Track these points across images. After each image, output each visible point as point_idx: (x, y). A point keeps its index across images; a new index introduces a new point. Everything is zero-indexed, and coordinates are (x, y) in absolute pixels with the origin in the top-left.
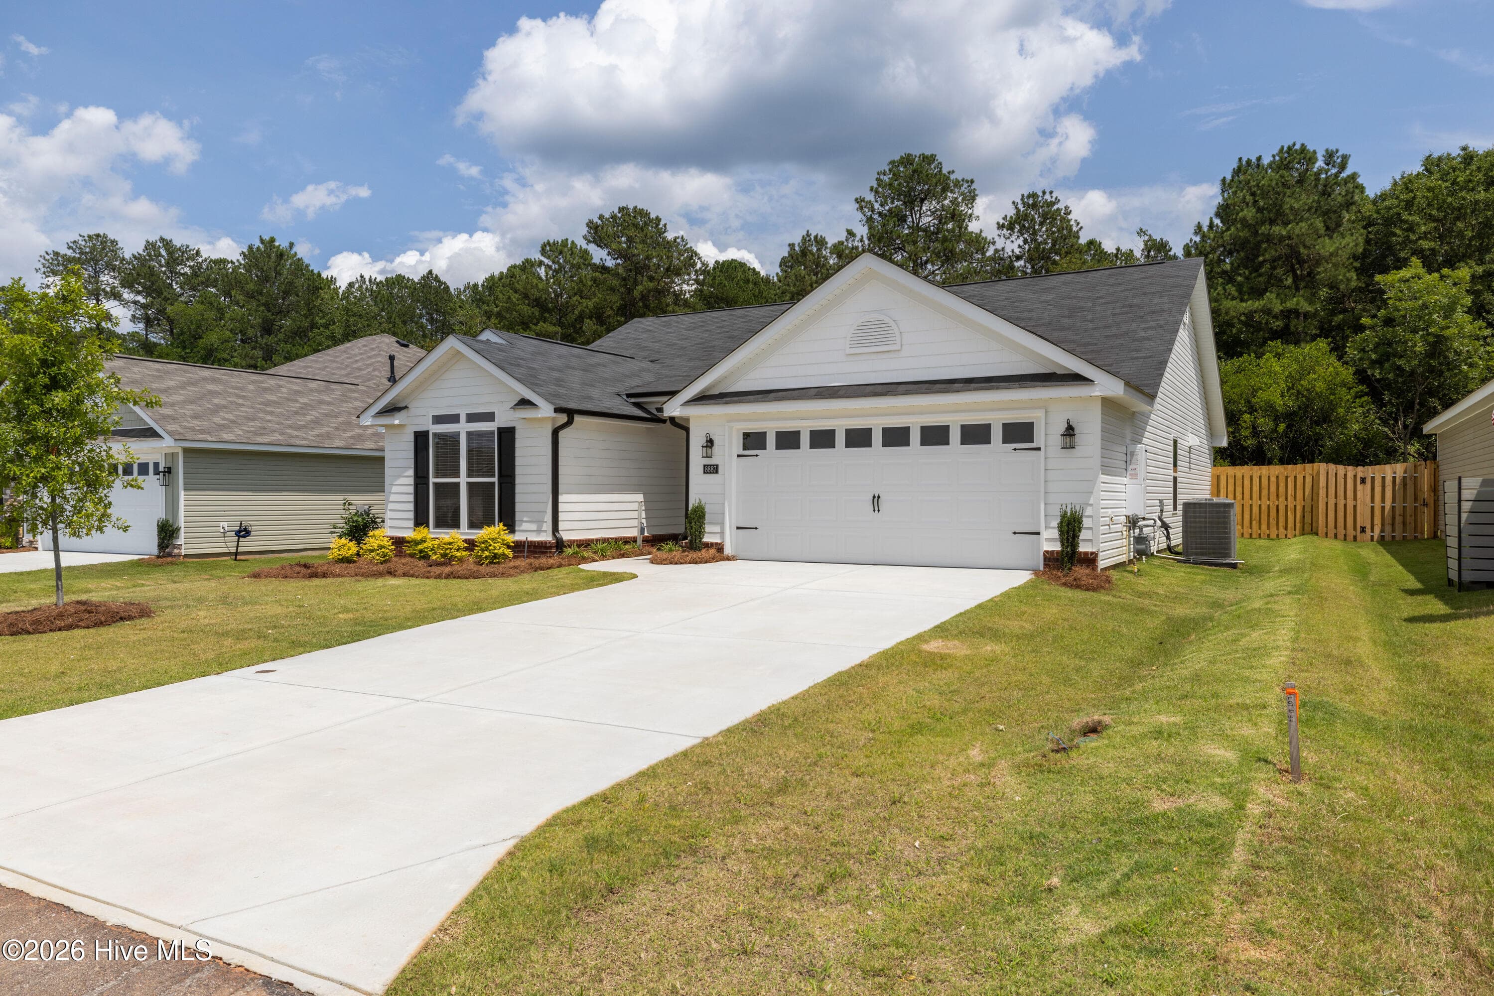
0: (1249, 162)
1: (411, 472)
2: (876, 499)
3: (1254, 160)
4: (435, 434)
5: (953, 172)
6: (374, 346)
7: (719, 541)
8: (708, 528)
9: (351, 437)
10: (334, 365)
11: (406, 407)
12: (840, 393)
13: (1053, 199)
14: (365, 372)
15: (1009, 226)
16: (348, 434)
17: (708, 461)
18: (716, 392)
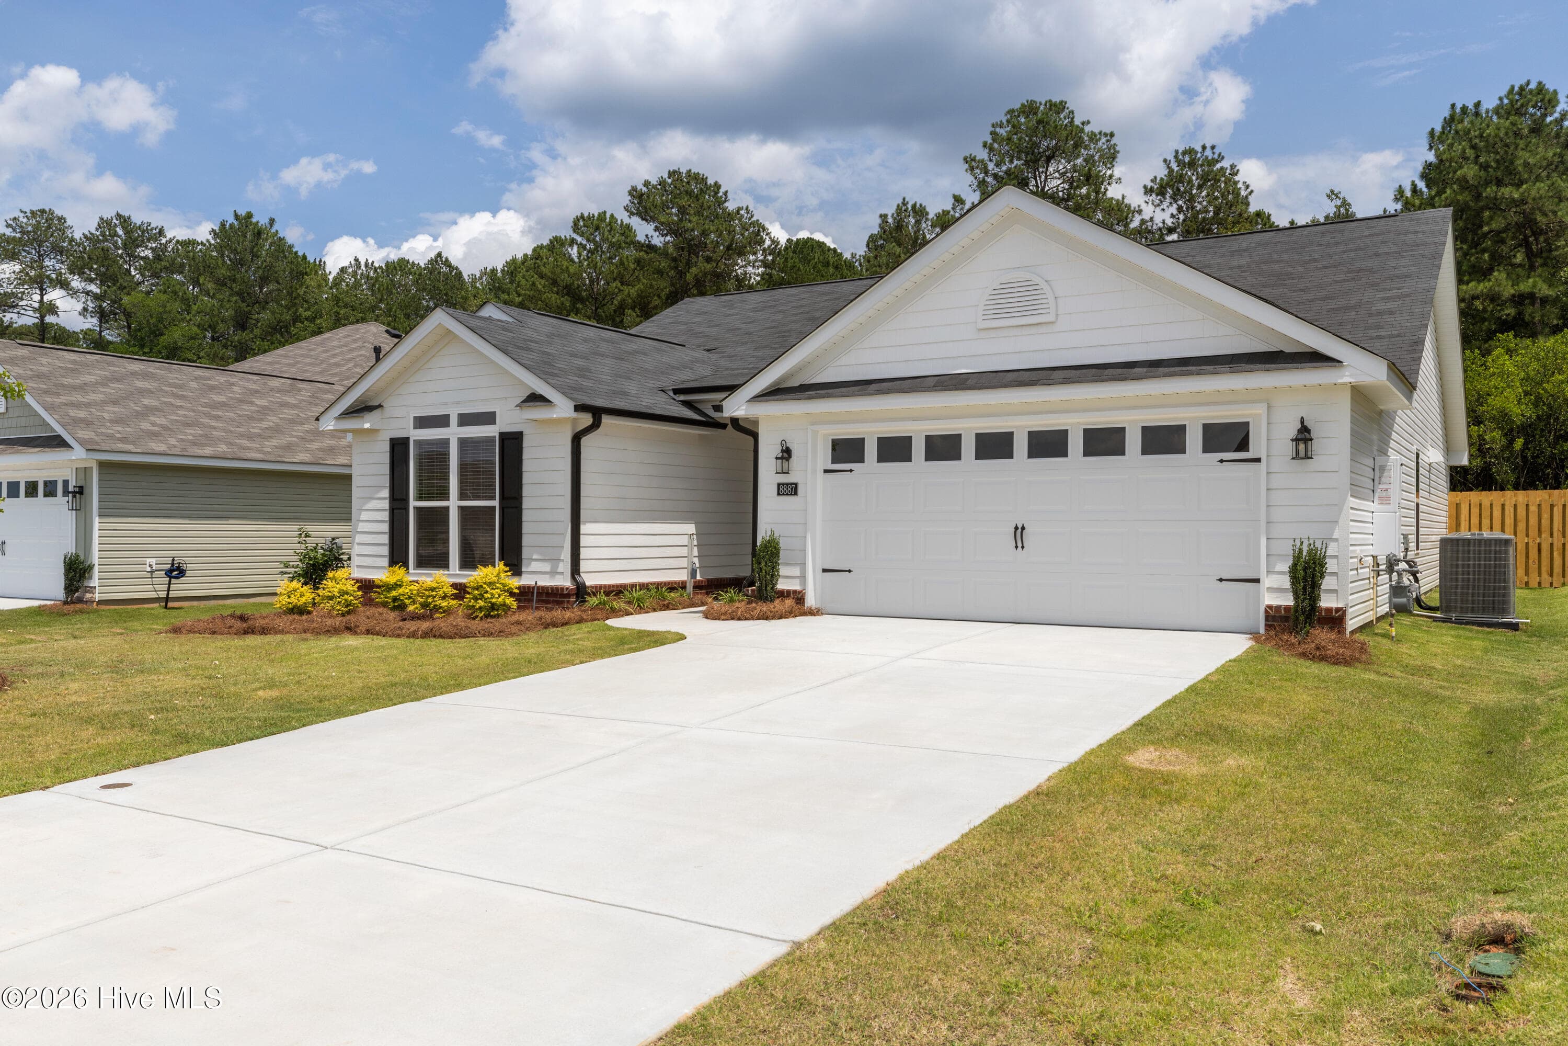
0: (1464, 109)
1: (386, 493)
2: (1019, 532)
3: (1471, 106)
4: (418, 443)
5: (1088, 122)
6: (358, 336)
7: (798, 588)
8: (783, 570)
9: (319, 450)
10: (308, 360)
11: (380, 406)
12: (969, 382)
13: (1216, 156)
14: (343, 369)
15: (1158, 190)
16: (316, 445)
17: (784, 479)
18: (795, 383)
